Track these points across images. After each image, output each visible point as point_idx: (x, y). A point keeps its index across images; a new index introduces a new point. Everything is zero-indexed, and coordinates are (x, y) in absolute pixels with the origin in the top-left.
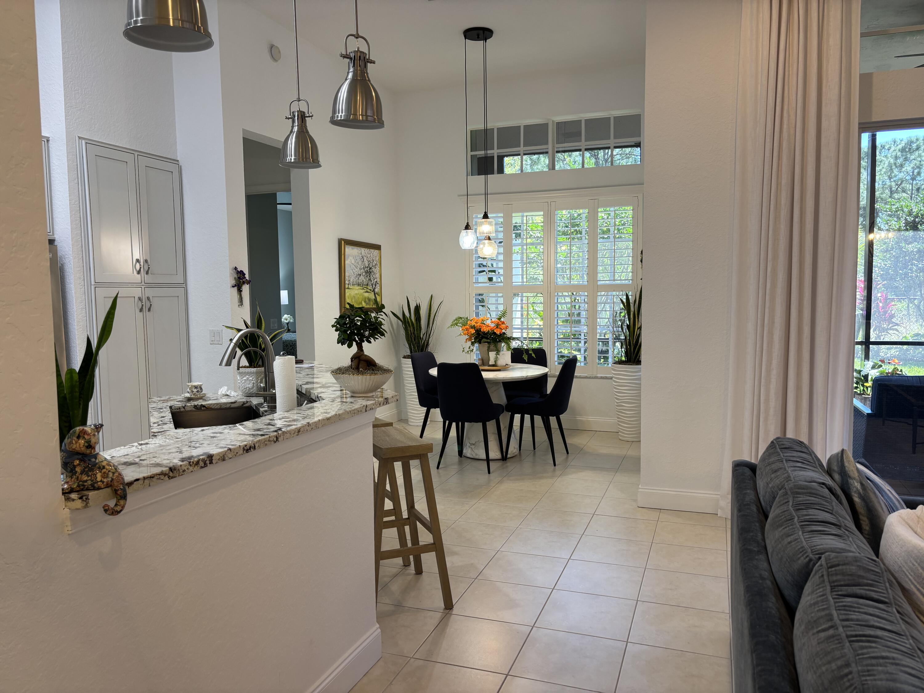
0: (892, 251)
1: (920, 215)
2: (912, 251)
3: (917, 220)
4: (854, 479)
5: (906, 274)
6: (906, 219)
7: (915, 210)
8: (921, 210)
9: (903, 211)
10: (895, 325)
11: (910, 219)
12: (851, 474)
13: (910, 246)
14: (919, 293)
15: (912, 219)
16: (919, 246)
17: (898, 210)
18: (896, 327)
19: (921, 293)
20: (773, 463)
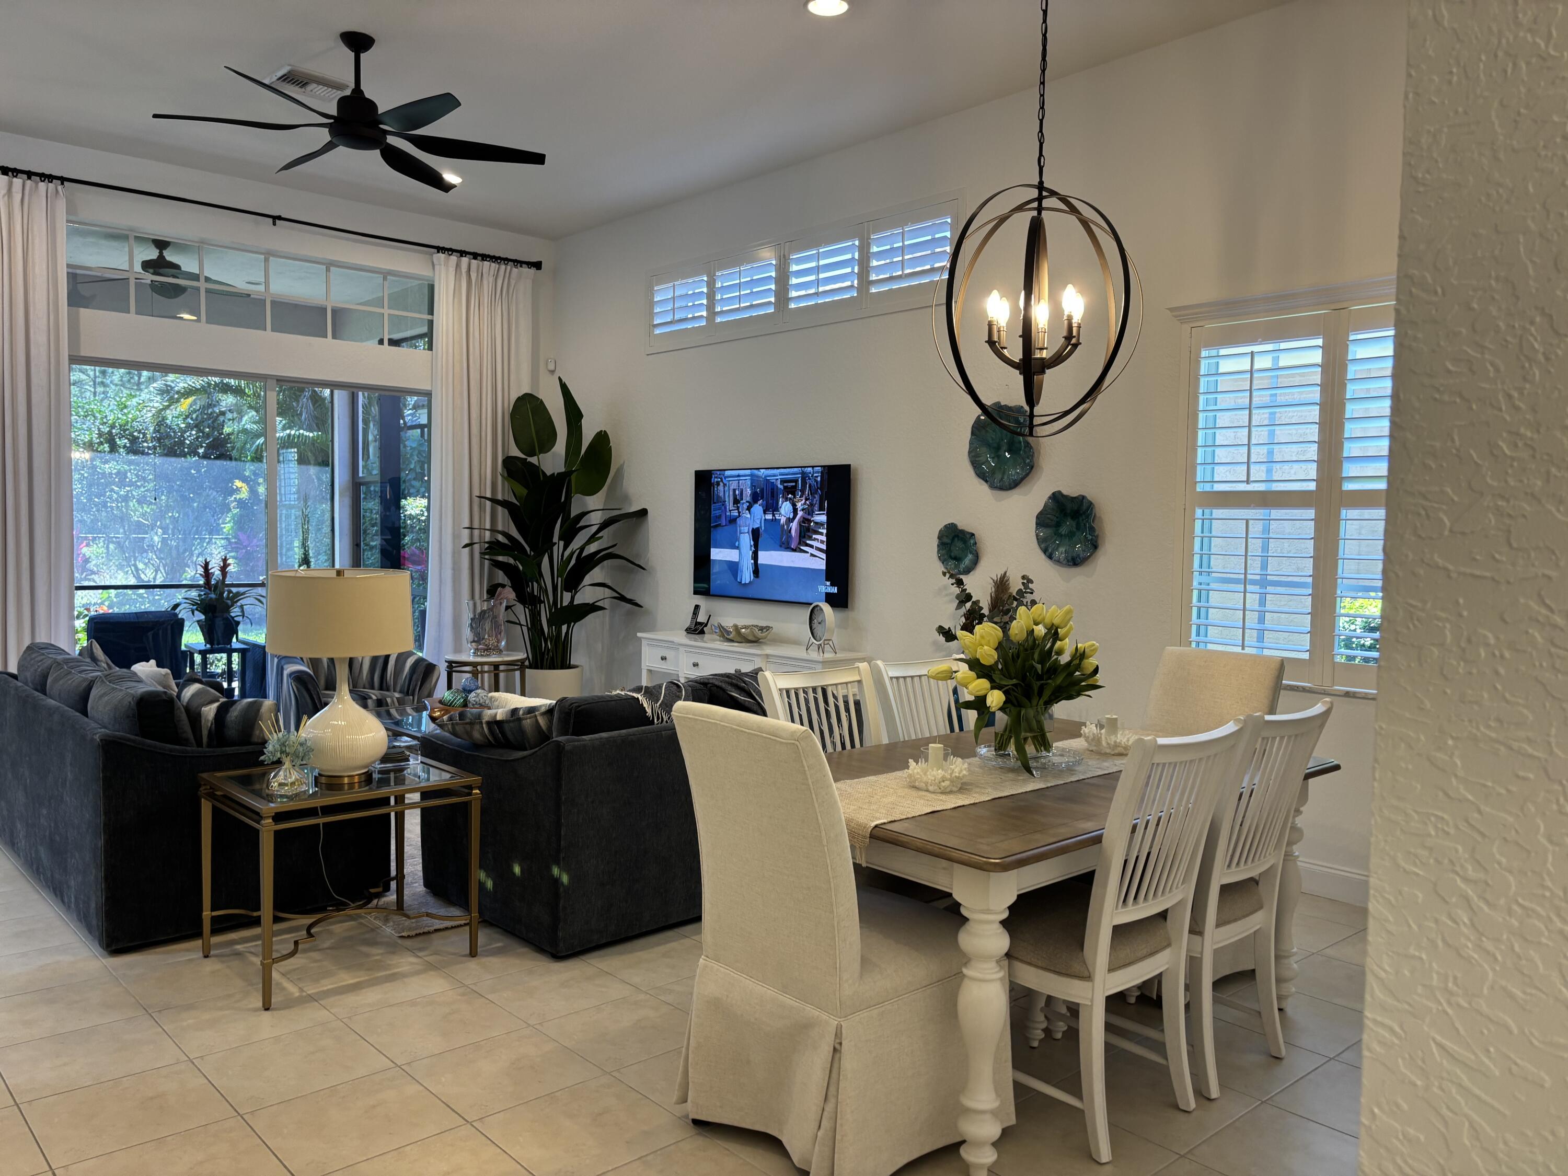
0: (83, 470)
1: (117, 425)
2: (111, 474)
3: (114, 431)
4: (102, 661)
5: (105, 505)
6: (99, 429)
7: (111, 417)
8: (118, 418)
9: (94, 417)
10: (91, 575)
11: (105, 429)
12: (99, 658)
13: (107, 466)
14: (121, 531)
15: (108, 429)
16: (119, 467)
17: (88, 415)
18: (93, 576)
19: (124, 529)
20: (36, 657)
